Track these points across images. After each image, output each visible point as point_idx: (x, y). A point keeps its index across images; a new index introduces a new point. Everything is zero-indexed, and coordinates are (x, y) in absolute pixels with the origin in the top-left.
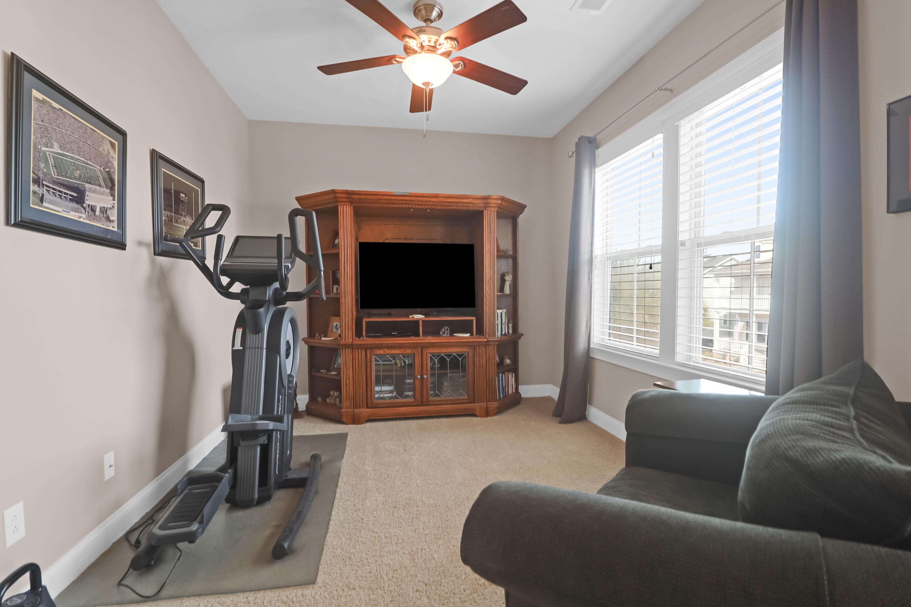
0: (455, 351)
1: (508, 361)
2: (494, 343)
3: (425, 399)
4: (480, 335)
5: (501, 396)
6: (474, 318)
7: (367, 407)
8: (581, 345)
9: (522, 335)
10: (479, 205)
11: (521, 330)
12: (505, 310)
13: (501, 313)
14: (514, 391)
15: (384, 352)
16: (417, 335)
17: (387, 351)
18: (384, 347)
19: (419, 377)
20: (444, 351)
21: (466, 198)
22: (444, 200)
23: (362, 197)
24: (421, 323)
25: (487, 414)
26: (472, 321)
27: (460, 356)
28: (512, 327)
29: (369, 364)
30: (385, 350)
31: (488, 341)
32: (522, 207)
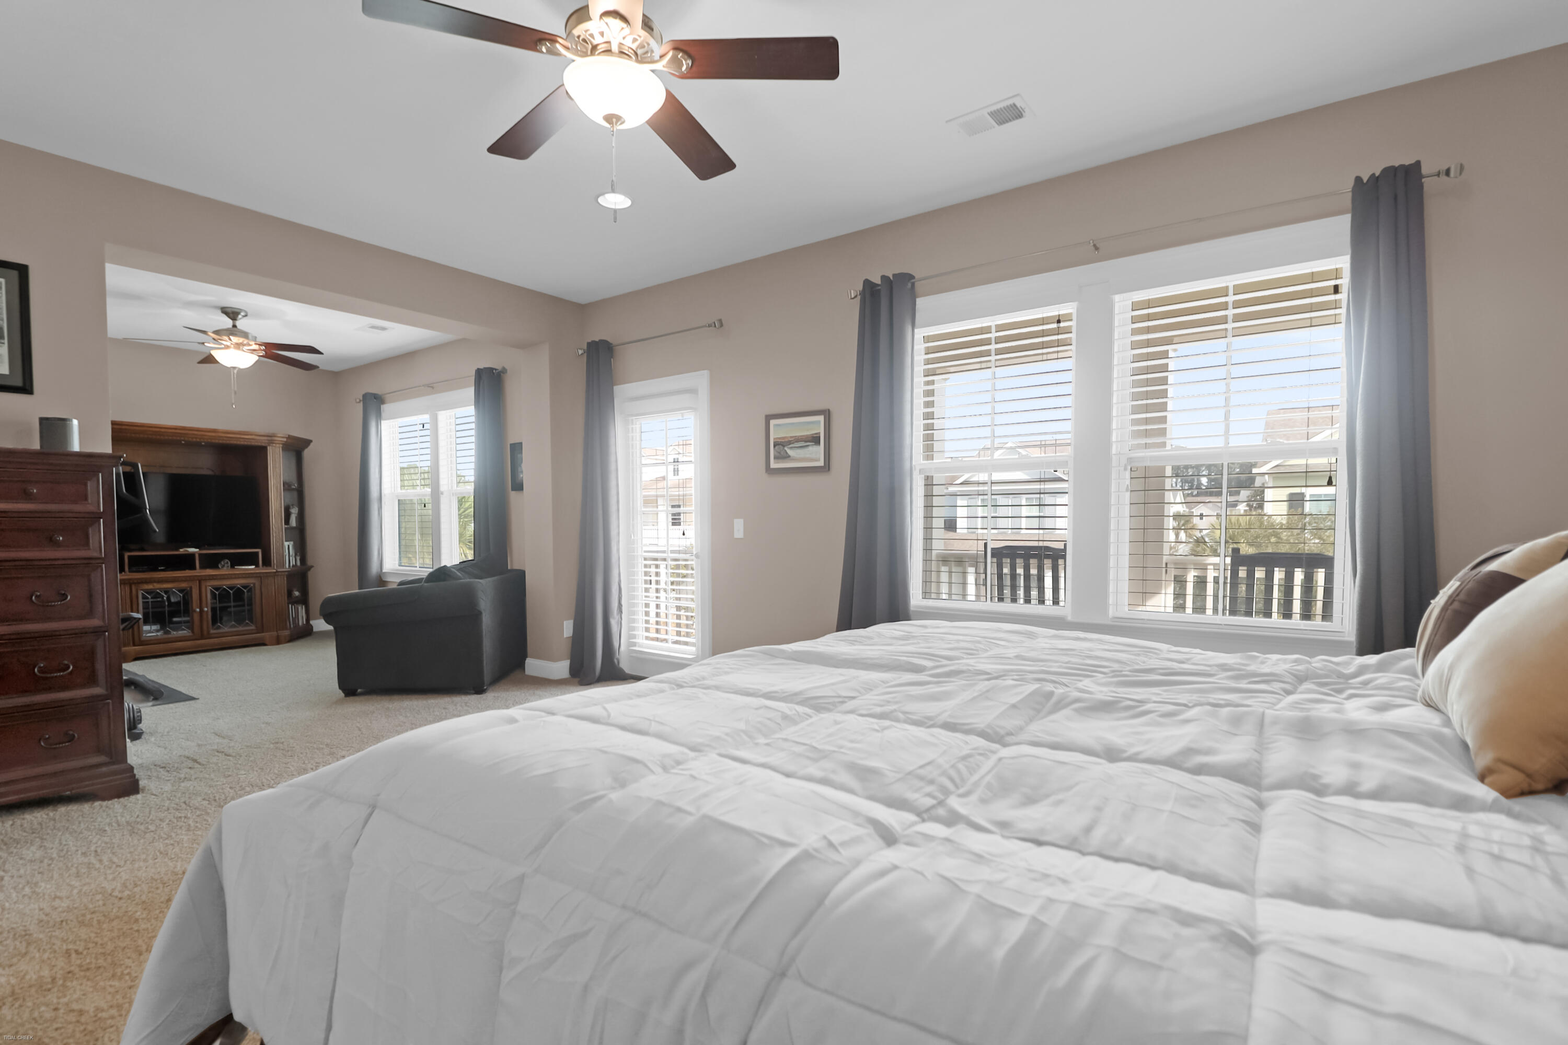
0: (239, 582)
1: (297, 593)
2: (283, 573)
3: (205, 633)
4: (266, 566)
5: (292, 626)
6: (259, 551)
7: (134, 645)
8: (374, 569)
9: (312, 567)
10: (262, 441)
11: (310, 562)
12: (292, 543)
13: (289, 546)
14: (305, 623)
15: (154, 586)
16: (193, 567)
17: (157, 586)
18: (155, 582)
19: (198, 610)
20: (225, 583)
21: (248, 435)
22: (223, 435)
23: (124, 427)
24: (197, 556)
25: (278, 641)
26: (257, 553)
27: (245, 587)
28: (300, 560)
29: (134, 600)
30: (155, 584)
31: (277, 572)
32: (307, 443)
